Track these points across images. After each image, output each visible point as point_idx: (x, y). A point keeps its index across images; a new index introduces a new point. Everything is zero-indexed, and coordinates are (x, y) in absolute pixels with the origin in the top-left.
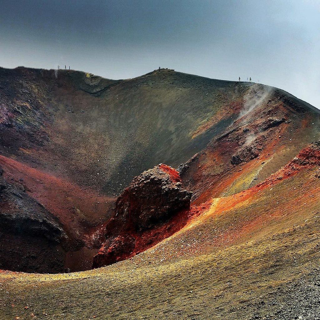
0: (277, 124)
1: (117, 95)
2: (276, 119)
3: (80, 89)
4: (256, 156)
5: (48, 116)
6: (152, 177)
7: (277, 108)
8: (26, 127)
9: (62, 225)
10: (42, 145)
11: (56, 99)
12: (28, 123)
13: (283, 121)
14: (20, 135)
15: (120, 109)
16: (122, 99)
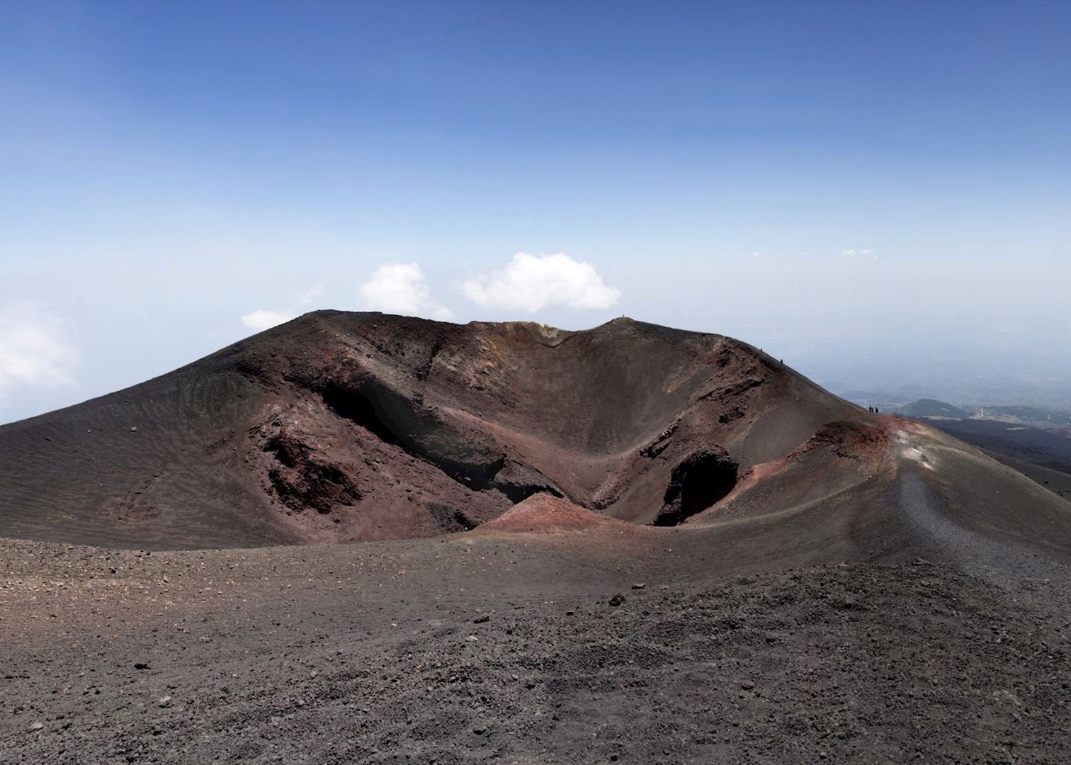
0: (757, 384)
1: (578, 348)
2: (756, 379)
3: (538, 343)
4: (743, 415)
5: (512, 375)
6: (708, 453)
7: (755, 368)
8: (495, 388)
9: (562, 490)
10: (514, 407)
11: (516, 355)
12: (495, 384)
13: (763, 380)
14: (492, 398)
15: (583, 364)
16: (584, 352)
